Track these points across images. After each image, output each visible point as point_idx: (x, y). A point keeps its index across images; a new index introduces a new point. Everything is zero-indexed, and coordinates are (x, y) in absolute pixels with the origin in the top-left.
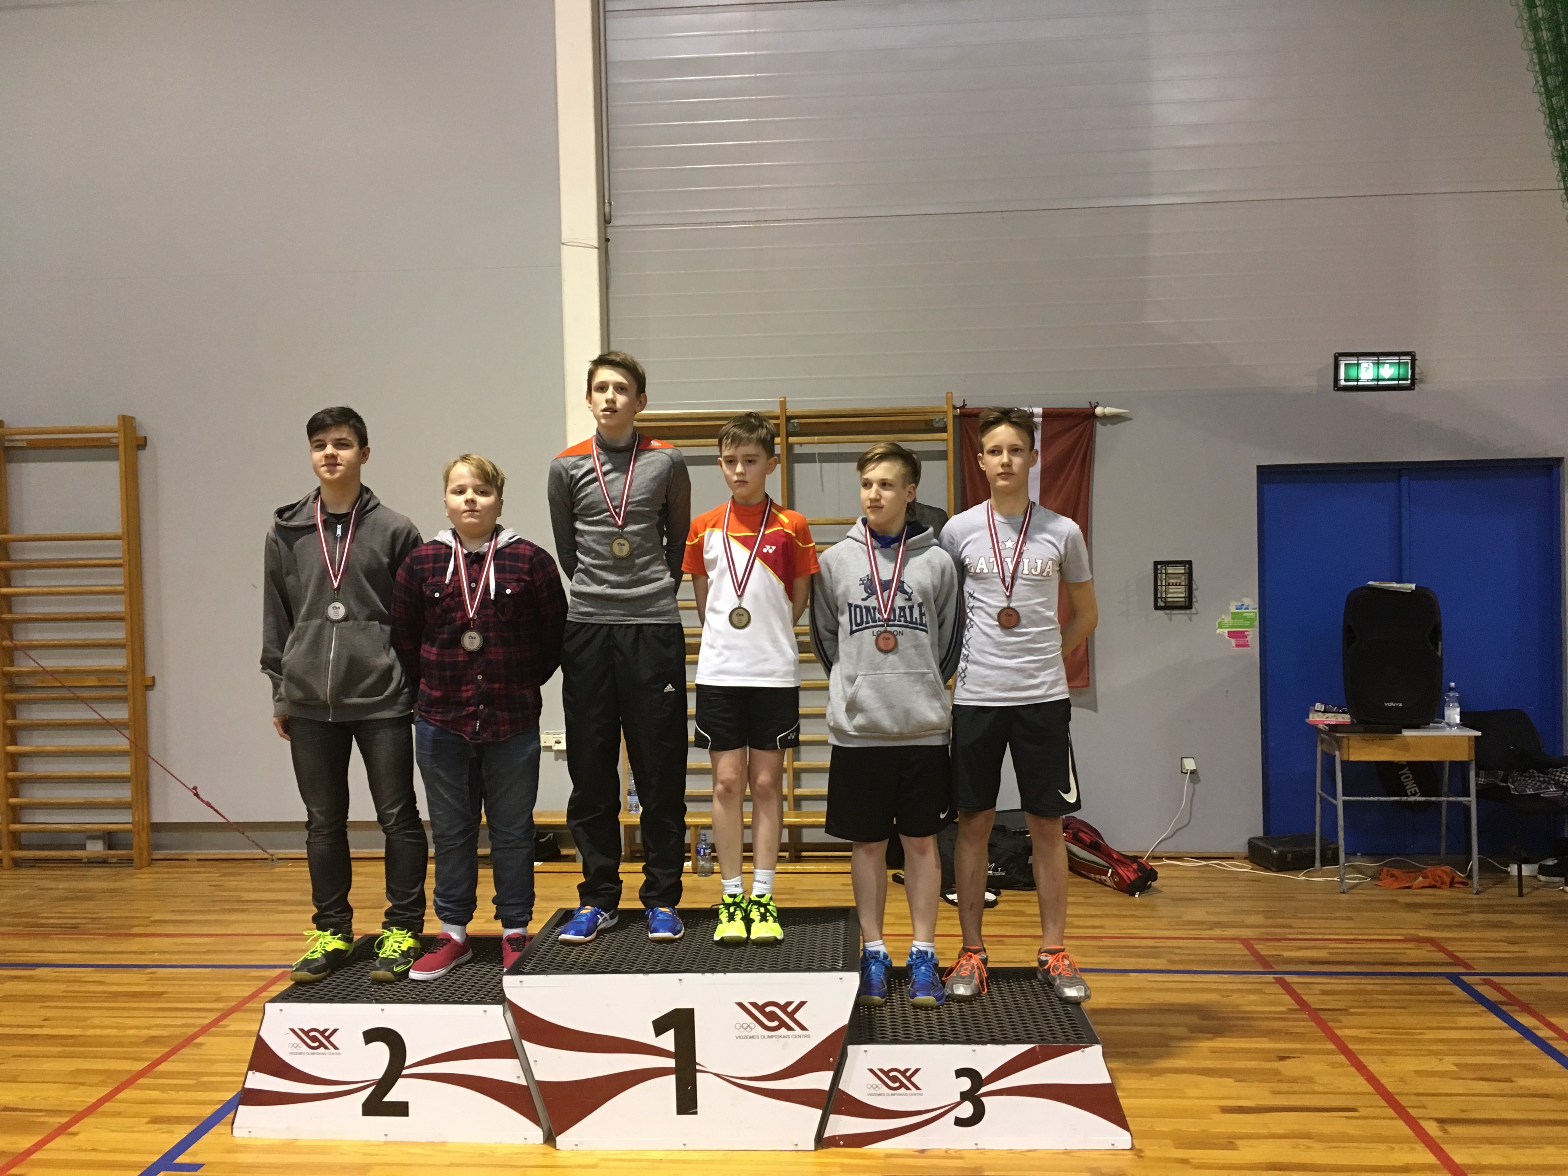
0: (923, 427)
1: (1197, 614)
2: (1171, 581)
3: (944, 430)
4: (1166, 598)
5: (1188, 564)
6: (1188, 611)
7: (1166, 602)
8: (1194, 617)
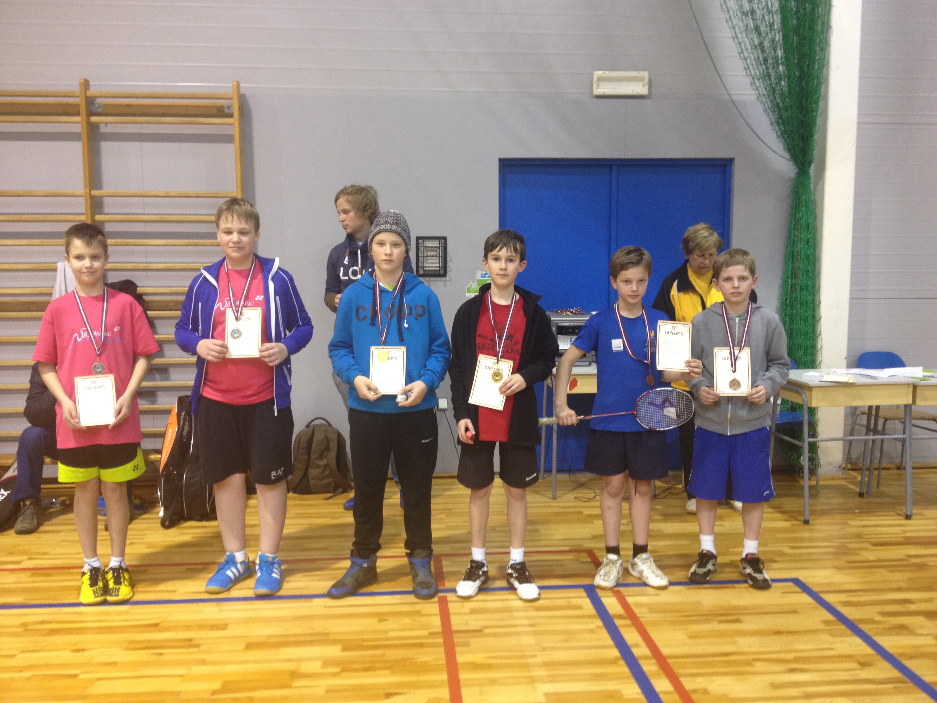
0: (214, 111)
1: (450, 280)
2: (429, 253)
3: (231, 116)
4: (424, 267)
5: (444, 239)
6: (443, 279)
7: (424, 271)
8: (448, 282)
